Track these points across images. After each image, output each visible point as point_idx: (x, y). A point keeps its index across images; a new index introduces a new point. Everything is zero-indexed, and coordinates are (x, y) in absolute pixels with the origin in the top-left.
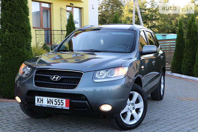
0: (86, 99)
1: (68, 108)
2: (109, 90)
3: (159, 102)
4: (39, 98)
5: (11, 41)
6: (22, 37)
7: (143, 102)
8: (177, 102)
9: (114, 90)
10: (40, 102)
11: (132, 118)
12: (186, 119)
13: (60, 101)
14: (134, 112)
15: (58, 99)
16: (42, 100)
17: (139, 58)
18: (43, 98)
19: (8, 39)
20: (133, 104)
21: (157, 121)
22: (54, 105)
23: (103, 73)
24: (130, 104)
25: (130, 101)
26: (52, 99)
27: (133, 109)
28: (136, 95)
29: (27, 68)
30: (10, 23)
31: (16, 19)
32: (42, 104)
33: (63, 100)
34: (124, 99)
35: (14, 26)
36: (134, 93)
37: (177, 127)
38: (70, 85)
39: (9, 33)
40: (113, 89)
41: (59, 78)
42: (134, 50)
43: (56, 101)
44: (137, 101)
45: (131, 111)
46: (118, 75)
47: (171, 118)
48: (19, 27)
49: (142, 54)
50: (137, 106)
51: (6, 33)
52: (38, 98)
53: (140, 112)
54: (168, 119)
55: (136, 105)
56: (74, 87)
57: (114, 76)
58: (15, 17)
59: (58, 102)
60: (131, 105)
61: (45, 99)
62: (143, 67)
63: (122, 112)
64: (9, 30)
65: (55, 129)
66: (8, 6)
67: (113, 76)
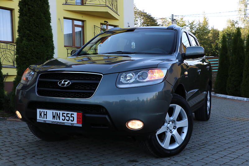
0: (107, 113)
1: (81, 125)
2: (140, 100)
3: (205, 123)
4: (42, 111)
5: (29, 51)
6: (42, 46)
7: (187, 119)
8: (227, 122)
9: (147, 101)
10: (43, 118)
11: (173, 141)
12: (244, 142)
13: (69, 115)
14: (175, 132)
15: (66, 112)
16: (45, 115)
17: (182, 61)
18: (46, 112)
19: (25, 49)
20: (173, 122)
21: (206, 145)
22: (61, 121)
23: (131, 77)
24: (169, 122)
25: (170, 117)
26: (58, 112)
27: (174, 128)
28: (178, 109)
29: (31, 72)
30: (28, 30)
31: (35, 26)
32: (45, 119)
33: (73, 114)
34: (161, 113)
35: (32, 34)
36: (175, 107)
37: (233, 153)
38: (84, 93)
39: (27, 42)
40: (145, 100)
41: (69, 82)
42: (175, 51)
43: (64, 115)
44: (180, 118)
45: (171, 130)
46: (153, 79)
47: (223, 141)
48: (38, 34)
49: (185, 57)
50: (179, 124)
51: (24, 42)
52: (40, 111)
53: (183, 132)
54: (220, 143)
55: (177, 122)
56: (89, 95)
57: (147, 79)
58: (34, 24)
59: (67, 116)
60: (171, 123)
61: (50, 113)
62: (186, 73)
63: (159, 132)
64: (27, 39)
65: (68, 155)
66: (26, 11)
67: (145, 80)
